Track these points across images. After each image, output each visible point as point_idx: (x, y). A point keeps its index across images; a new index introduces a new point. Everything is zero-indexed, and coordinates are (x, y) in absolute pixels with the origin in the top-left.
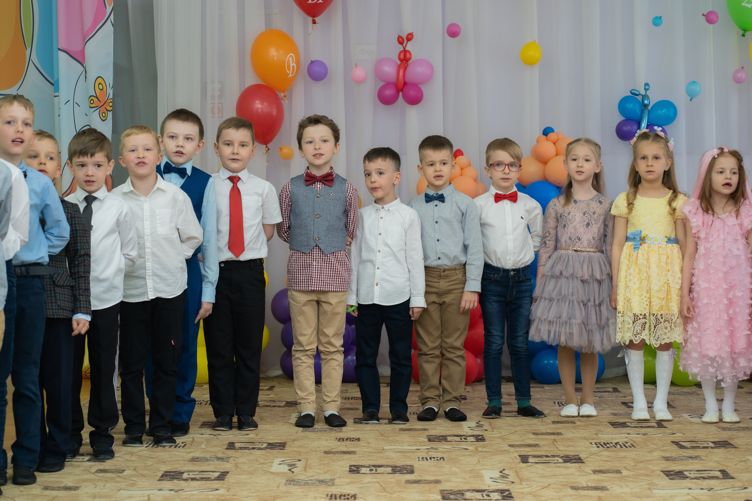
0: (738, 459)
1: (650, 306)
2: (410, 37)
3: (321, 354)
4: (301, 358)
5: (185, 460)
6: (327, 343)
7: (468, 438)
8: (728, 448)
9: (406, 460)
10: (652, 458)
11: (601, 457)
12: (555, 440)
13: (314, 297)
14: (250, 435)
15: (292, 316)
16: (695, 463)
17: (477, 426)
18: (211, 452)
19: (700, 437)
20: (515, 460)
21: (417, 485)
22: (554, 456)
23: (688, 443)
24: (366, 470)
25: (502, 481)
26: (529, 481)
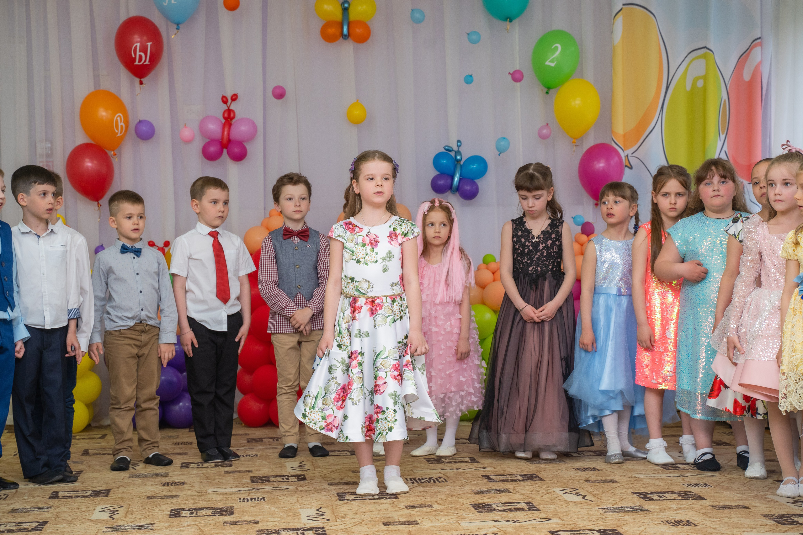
0: (543, 491)
2: (234, 97)
5: (4, 512)
7: (290, 478)
8: (535, 480)
9: (227, 501)
10: (462, 492)
11: (414, 492)
16: (503, 495)
17: (300, 466)
18: (32, 502)
19: (509, 470)
20: (332, 498)
23: (498, 477)
24: (187, 514)
25: (318, 519)
26: (344, 518)
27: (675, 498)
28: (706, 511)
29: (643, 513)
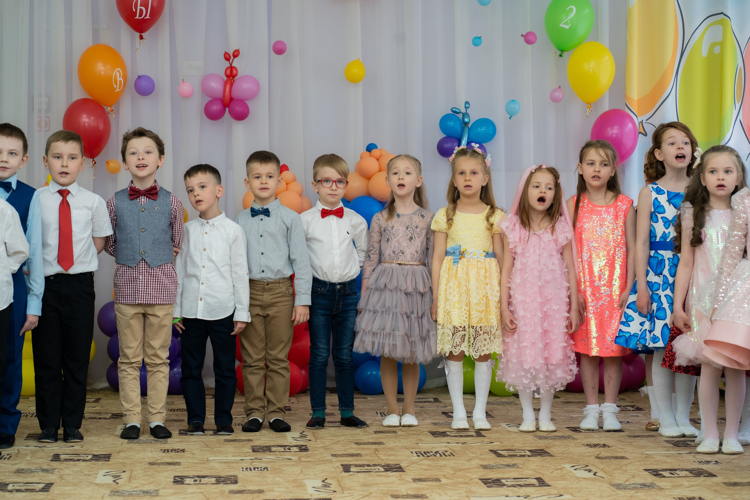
0: (554, 467)
1: (469, 319)
2: (236, 54)
3: (147, 367)
4: (127, 370)
5: (10, 472)
6: (153, 355)
7: (291, 448)
8: (544, 456)
9: (230, 470)
10: (470, 467)
11: (421, 465)
12: (376, 449)
13: (141, 310)
14: (76, 447)
15: (119, 329)
16: (512, 471)
17: (301, 437)
18: (36, 464)
19: (517, 445)
20: (337, 469)
21: (241, 495)
22: (375, 465)
23: (506, 452)
24: (190, 481)
25: (324, 491)
26: (351, 490)
27: (686, 475)
28: (718, 488)
29: (655, 490)
